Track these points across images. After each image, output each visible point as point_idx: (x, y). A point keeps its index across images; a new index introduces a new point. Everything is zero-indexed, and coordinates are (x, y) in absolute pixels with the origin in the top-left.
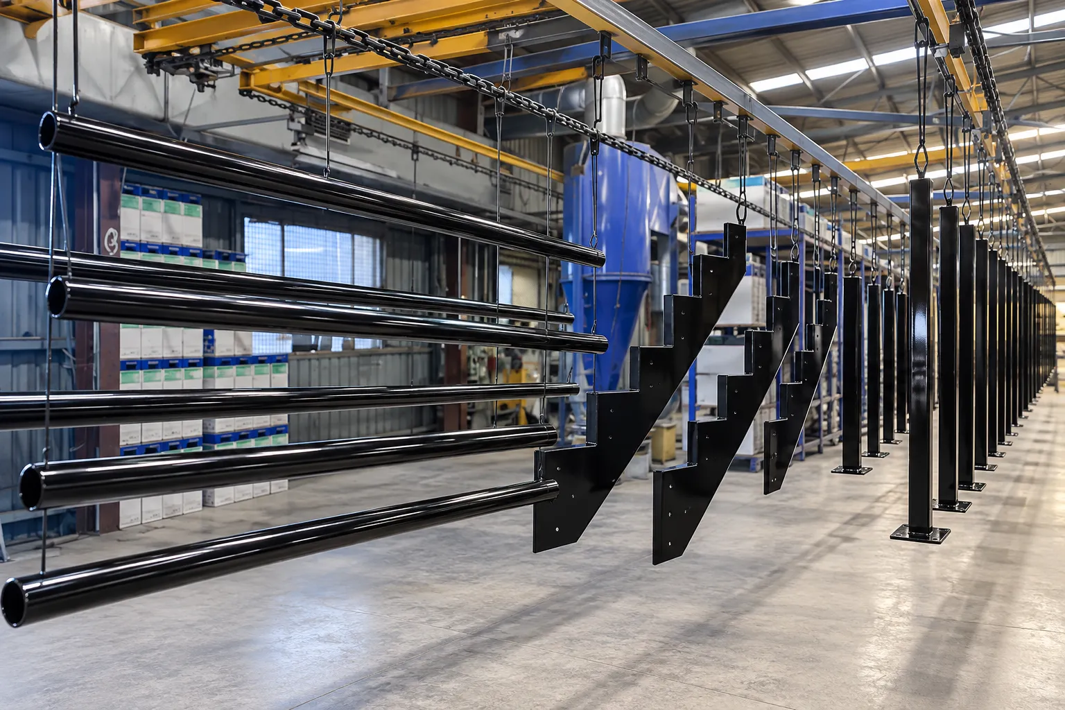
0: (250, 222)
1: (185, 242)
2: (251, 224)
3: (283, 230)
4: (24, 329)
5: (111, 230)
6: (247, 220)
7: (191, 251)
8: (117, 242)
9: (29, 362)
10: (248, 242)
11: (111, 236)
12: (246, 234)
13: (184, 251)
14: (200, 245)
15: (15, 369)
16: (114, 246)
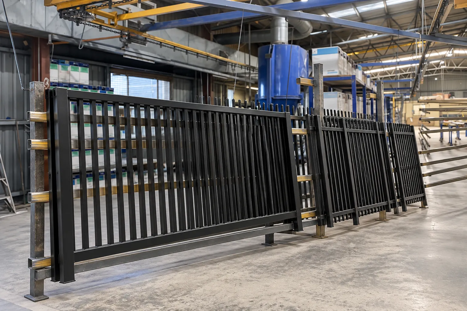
0: (113, 75)
1: (81, 82)
2: (113, 76)
3: (128, 78)
4: (7, 116)
5: (46, 79)
6: (112, 74)
7: (84, 86)
8: (49, 83)
9: (9, 130)
10: (113, 83)
11: (46, 81)
12: (111, 80)
13: (80, 86)
14: (87, 83)
15: (3, 132)
16: (47, 85)
